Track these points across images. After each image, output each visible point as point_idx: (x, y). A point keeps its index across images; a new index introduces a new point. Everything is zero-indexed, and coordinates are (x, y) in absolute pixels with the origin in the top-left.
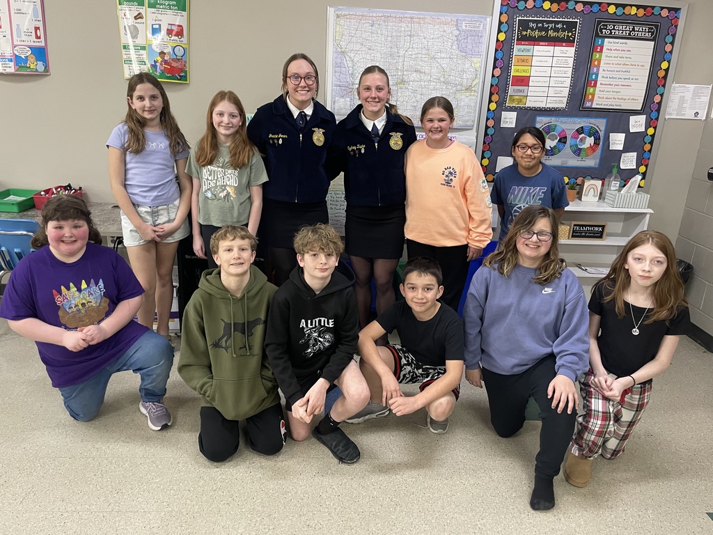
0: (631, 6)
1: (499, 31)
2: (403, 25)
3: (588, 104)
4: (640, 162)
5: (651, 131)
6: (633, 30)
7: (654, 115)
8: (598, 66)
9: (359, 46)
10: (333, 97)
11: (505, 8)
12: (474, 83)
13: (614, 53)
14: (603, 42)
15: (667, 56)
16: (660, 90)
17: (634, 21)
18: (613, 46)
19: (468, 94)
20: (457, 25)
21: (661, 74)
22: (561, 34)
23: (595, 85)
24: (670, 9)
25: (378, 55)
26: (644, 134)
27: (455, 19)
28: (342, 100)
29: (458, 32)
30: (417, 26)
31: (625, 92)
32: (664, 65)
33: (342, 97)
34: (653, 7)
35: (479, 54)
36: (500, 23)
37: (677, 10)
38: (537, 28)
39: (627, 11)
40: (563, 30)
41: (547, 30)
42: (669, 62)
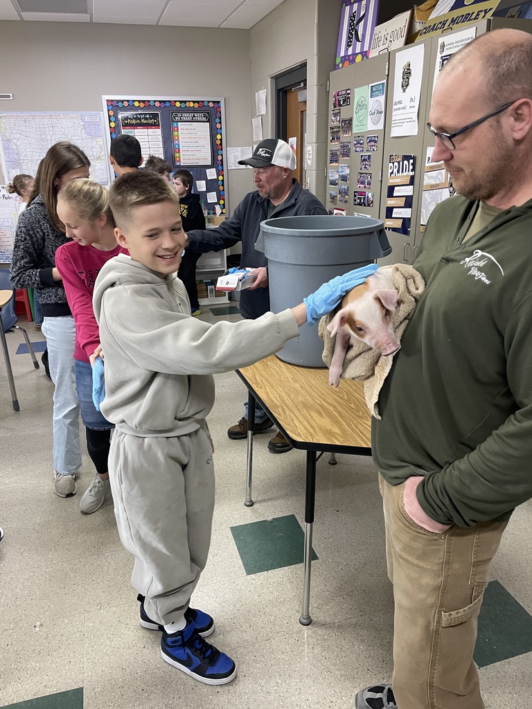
0: (190, 101)
1: (110, 121)
2: (46, 120)
3: (178, 164)
4: (220, 197)
5: (221, 178)
6: (194, 116)
7: (220, 168)
8: (178, 140)
9: (18, 136)
10: (7, 169)
11: (110, 107)
12: (102, 154)
13: (185, 131)
14: (177, 125)
15: (219, 131)
16: (220, 152)
17: (193, 110)
18: (185, 127)
19: (99, 162)
20: (82, 119)
21: (218, 142)
22: (150, 121)
23: (179, 152)
24: (214, 102)
25: (33, 140)
26: (217, 180)
27: (79, 115)
28: (14, 171)
29: (83, 123)
30: (55, 120)
31: (198, 155)
32: (219, 137)
33: (14, 169)
34: (203, 102)
35: (100, 136)
36: (109, 116)
37: (218, 102)
38: (134, 118)
39: (187, 104)
40: (151, 119)
41: (140, 119)
42: (221, 134)
